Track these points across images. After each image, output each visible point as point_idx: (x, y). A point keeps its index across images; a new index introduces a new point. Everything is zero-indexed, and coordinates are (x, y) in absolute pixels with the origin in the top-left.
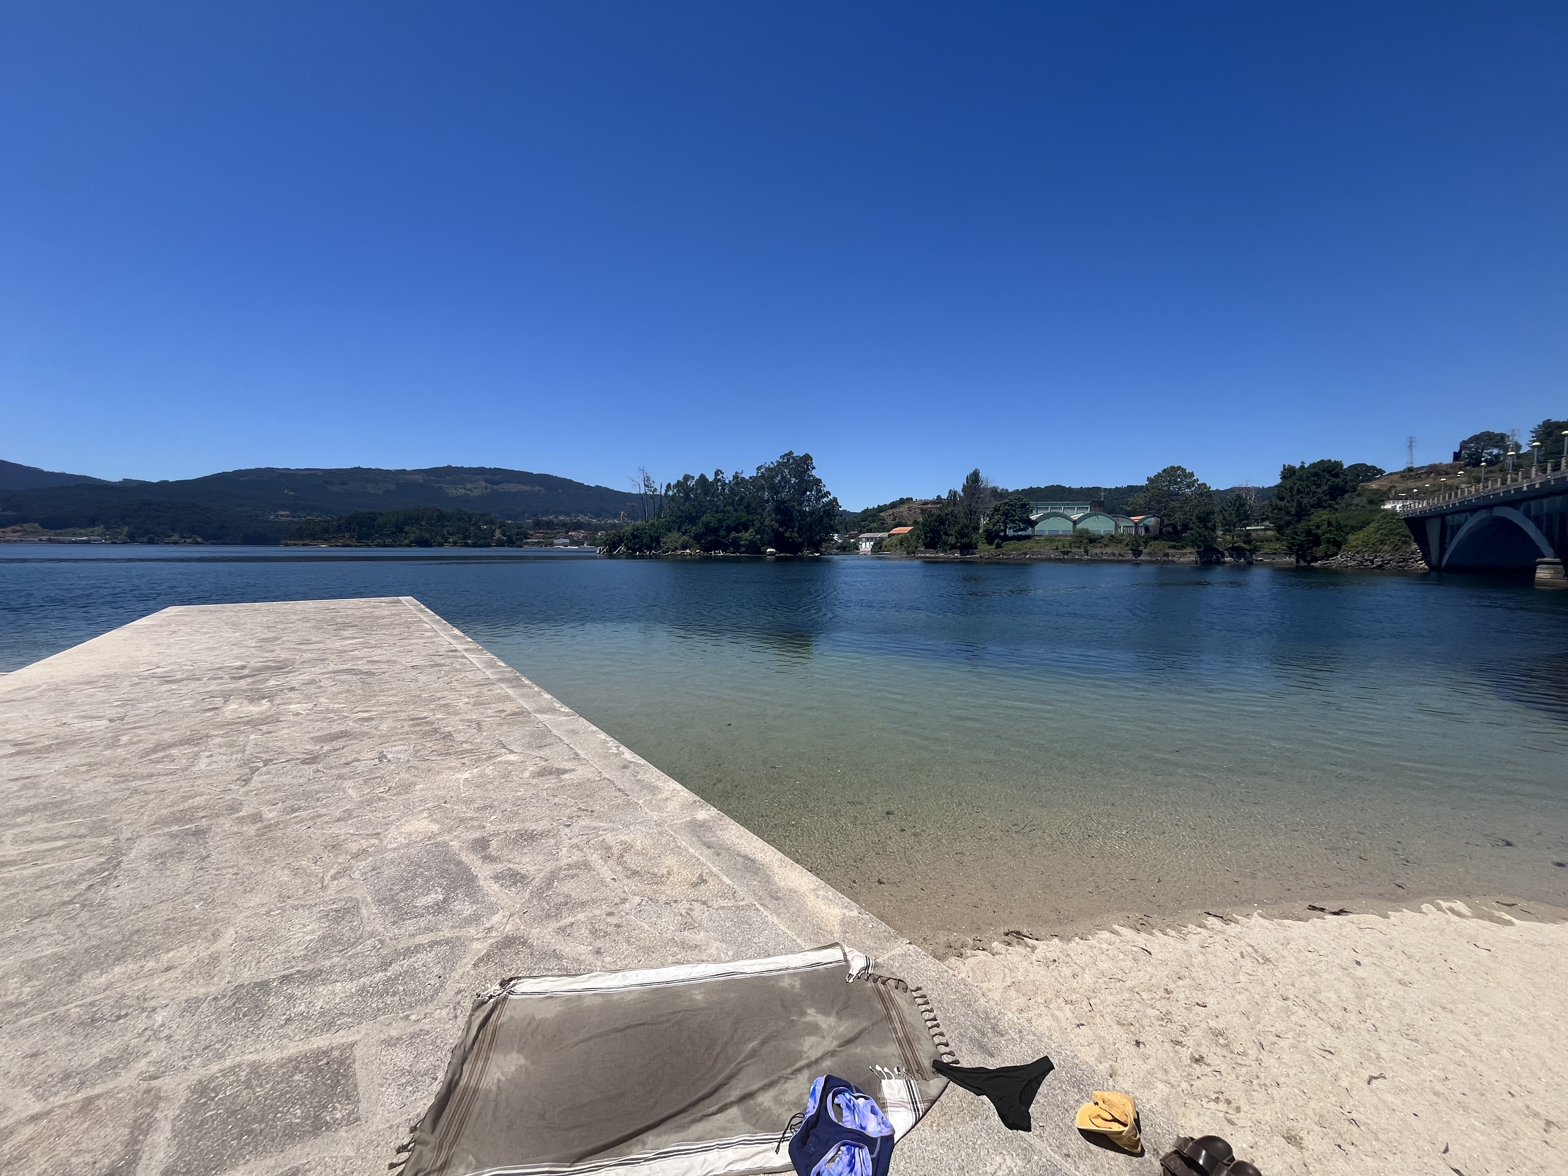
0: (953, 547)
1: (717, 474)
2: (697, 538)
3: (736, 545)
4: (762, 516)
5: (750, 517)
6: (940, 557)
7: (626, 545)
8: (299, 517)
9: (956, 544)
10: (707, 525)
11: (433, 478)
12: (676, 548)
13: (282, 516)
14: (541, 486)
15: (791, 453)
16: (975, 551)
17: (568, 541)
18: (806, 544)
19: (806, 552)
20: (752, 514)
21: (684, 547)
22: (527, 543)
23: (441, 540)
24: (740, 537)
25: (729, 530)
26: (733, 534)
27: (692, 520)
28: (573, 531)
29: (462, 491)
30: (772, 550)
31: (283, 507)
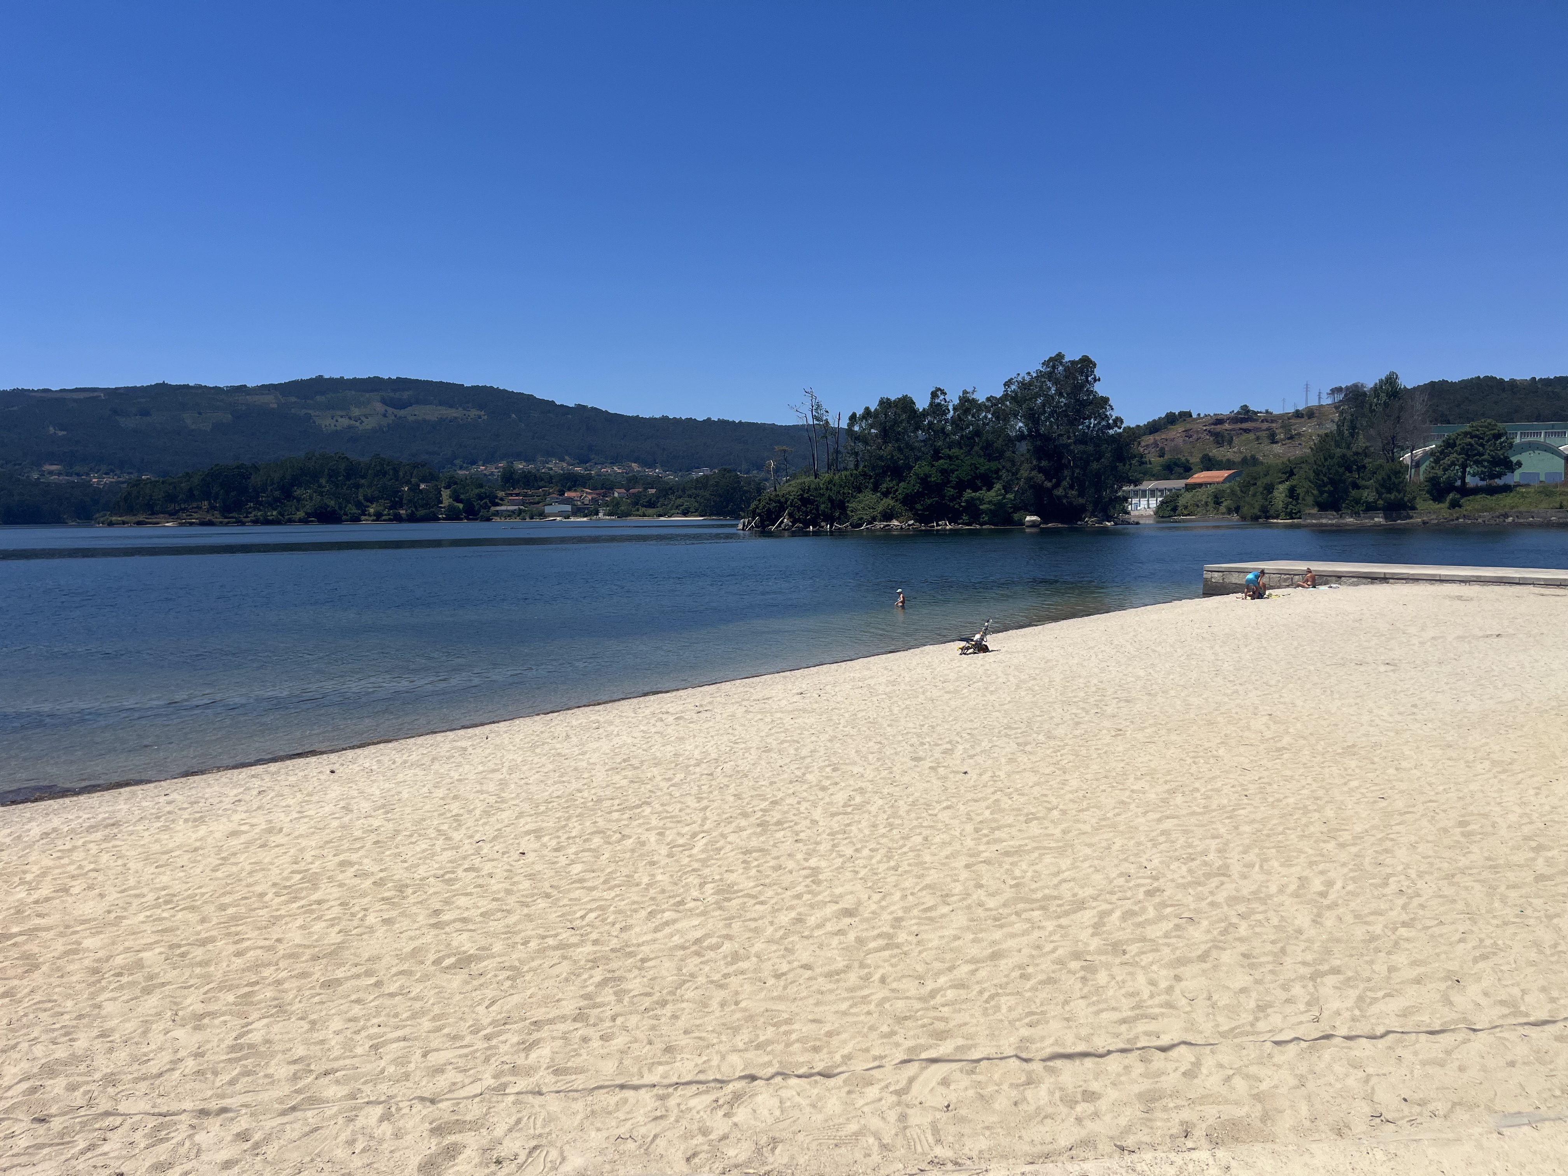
0: (1371, 508)
1: (934, 395)
2: (909, 501)
3: (973, 512)
4: (1013, 462)
5: (994, 465)
6: (1346, 524)
7: (790, 515)
8: (78, 475)
9: (1375, 502)
10: (924, 480)
11: (293, 399)
12: (874, 519)
13: (51, 473)
14: (481, 408)
15: (1060, 356)
16: (1411, 513)
17: (568, 508)
18: (1090, 508)
19: (1090, 521)
20: (997, 459)
21: (888, 516)
22: (497, 513)
23: (355, 511)
24: (979, 499)
25: (961, 486)
26: (968, 494)
27: (898, 472)
28: (569, 490)
29: (344, 422)
30: (1034, 518)
31: (52, 458)
